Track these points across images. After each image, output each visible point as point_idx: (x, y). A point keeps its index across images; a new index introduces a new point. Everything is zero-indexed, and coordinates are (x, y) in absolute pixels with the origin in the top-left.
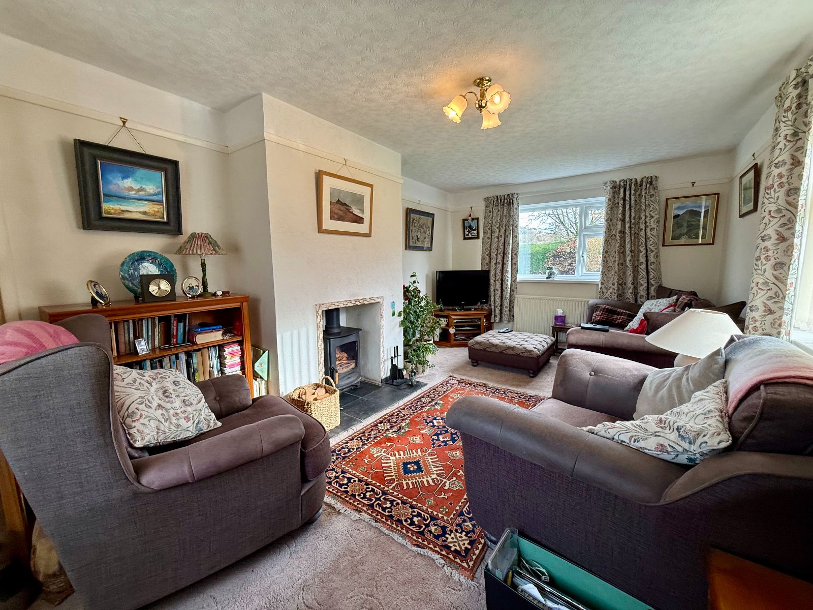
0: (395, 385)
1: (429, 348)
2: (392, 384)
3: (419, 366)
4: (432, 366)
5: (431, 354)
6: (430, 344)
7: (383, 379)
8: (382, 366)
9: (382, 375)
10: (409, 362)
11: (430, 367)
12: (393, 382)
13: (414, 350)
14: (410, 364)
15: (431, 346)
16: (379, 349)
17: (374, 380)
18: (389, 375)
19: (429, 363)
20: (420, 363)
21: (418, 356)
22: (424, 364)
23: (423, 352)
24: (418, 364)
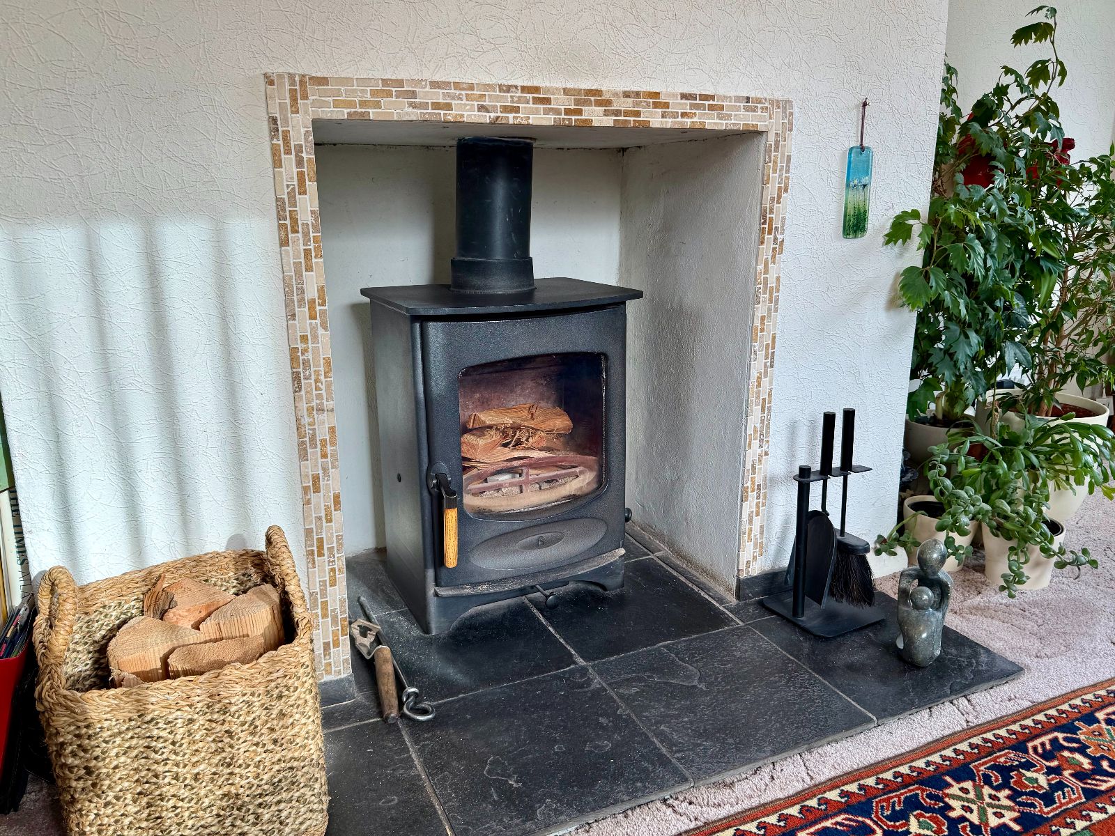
0: (805, 631)
1: (1074, 453)
2: (791, 622)
3: (993, 543)
4: (1076, 563)
5: (1084, 489)
6: (1086, 430)
7: (752, 580)
8: (748, 507)
9: (746, 555)
10: (934, 510)
11: (1061, 565)
12: (797, 609)
13: (979, 452)
14: (935, 522)
15: (1095, 444)
16: (741, 414)
17: (704, 571)
18: (785, 562)
19: (1059, 540)
20: (999, 530)
21: (993, 488)
22: (1025, 540)
23: (1031, 467)
24: (986, 531)
